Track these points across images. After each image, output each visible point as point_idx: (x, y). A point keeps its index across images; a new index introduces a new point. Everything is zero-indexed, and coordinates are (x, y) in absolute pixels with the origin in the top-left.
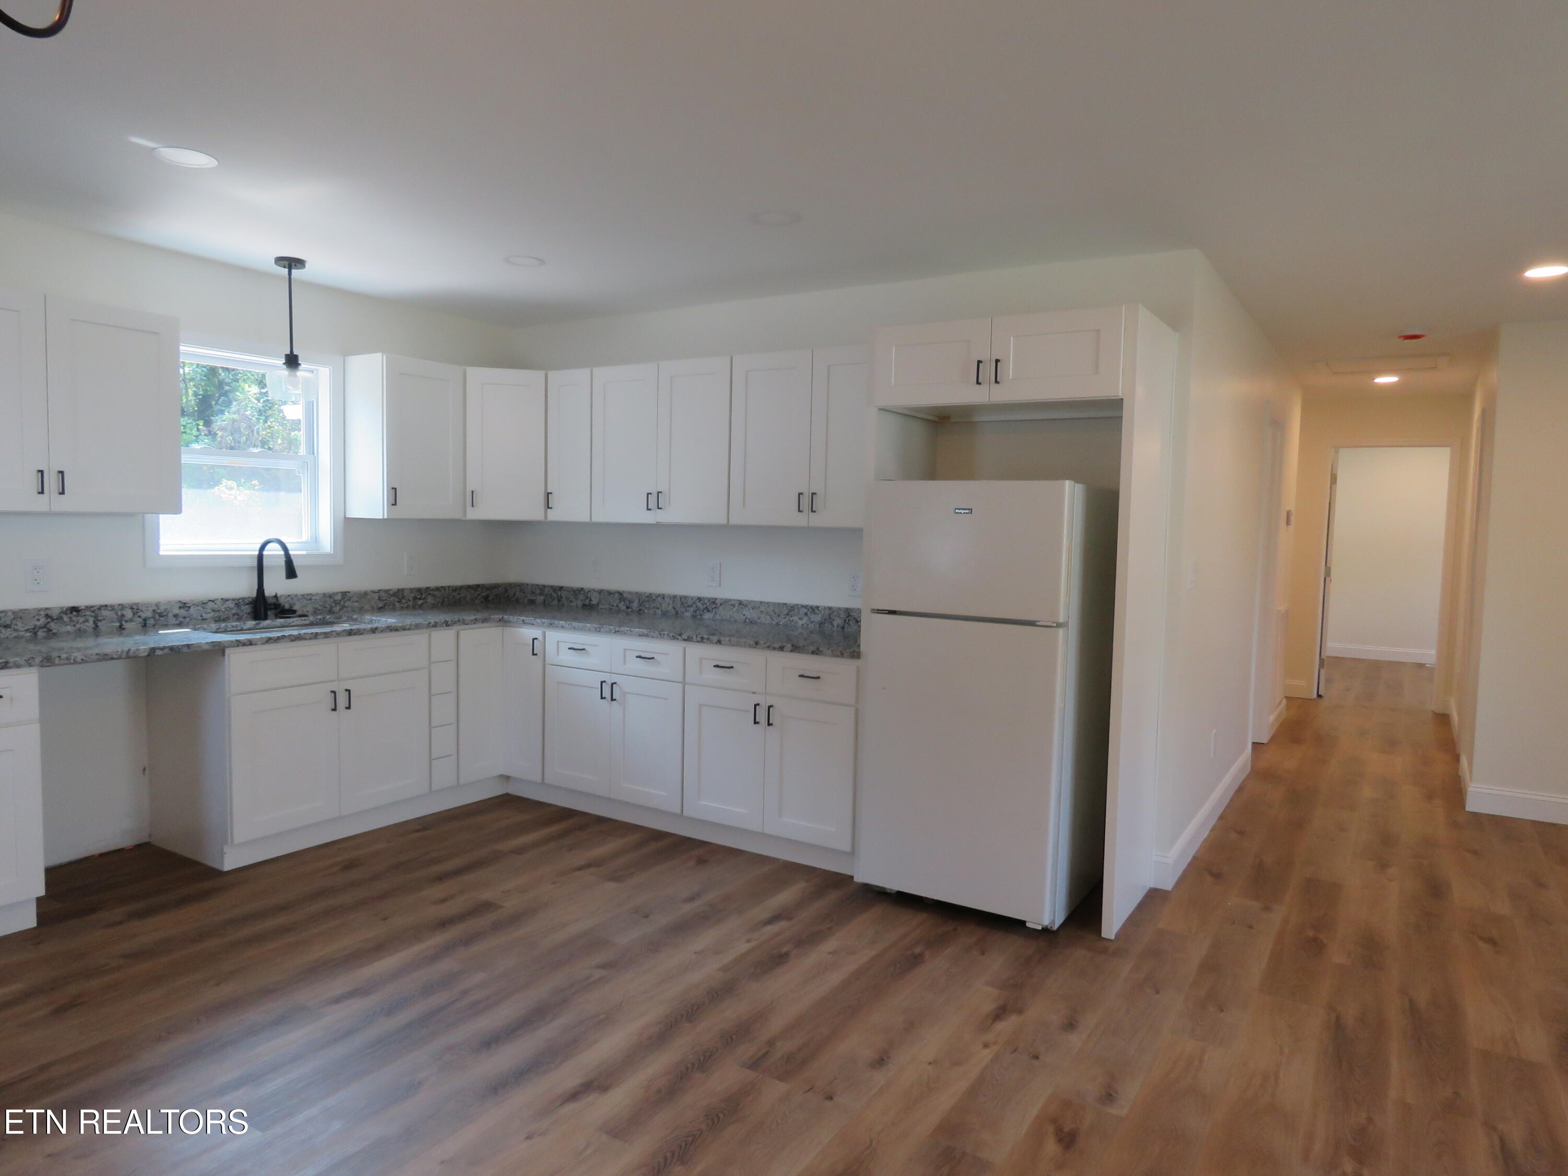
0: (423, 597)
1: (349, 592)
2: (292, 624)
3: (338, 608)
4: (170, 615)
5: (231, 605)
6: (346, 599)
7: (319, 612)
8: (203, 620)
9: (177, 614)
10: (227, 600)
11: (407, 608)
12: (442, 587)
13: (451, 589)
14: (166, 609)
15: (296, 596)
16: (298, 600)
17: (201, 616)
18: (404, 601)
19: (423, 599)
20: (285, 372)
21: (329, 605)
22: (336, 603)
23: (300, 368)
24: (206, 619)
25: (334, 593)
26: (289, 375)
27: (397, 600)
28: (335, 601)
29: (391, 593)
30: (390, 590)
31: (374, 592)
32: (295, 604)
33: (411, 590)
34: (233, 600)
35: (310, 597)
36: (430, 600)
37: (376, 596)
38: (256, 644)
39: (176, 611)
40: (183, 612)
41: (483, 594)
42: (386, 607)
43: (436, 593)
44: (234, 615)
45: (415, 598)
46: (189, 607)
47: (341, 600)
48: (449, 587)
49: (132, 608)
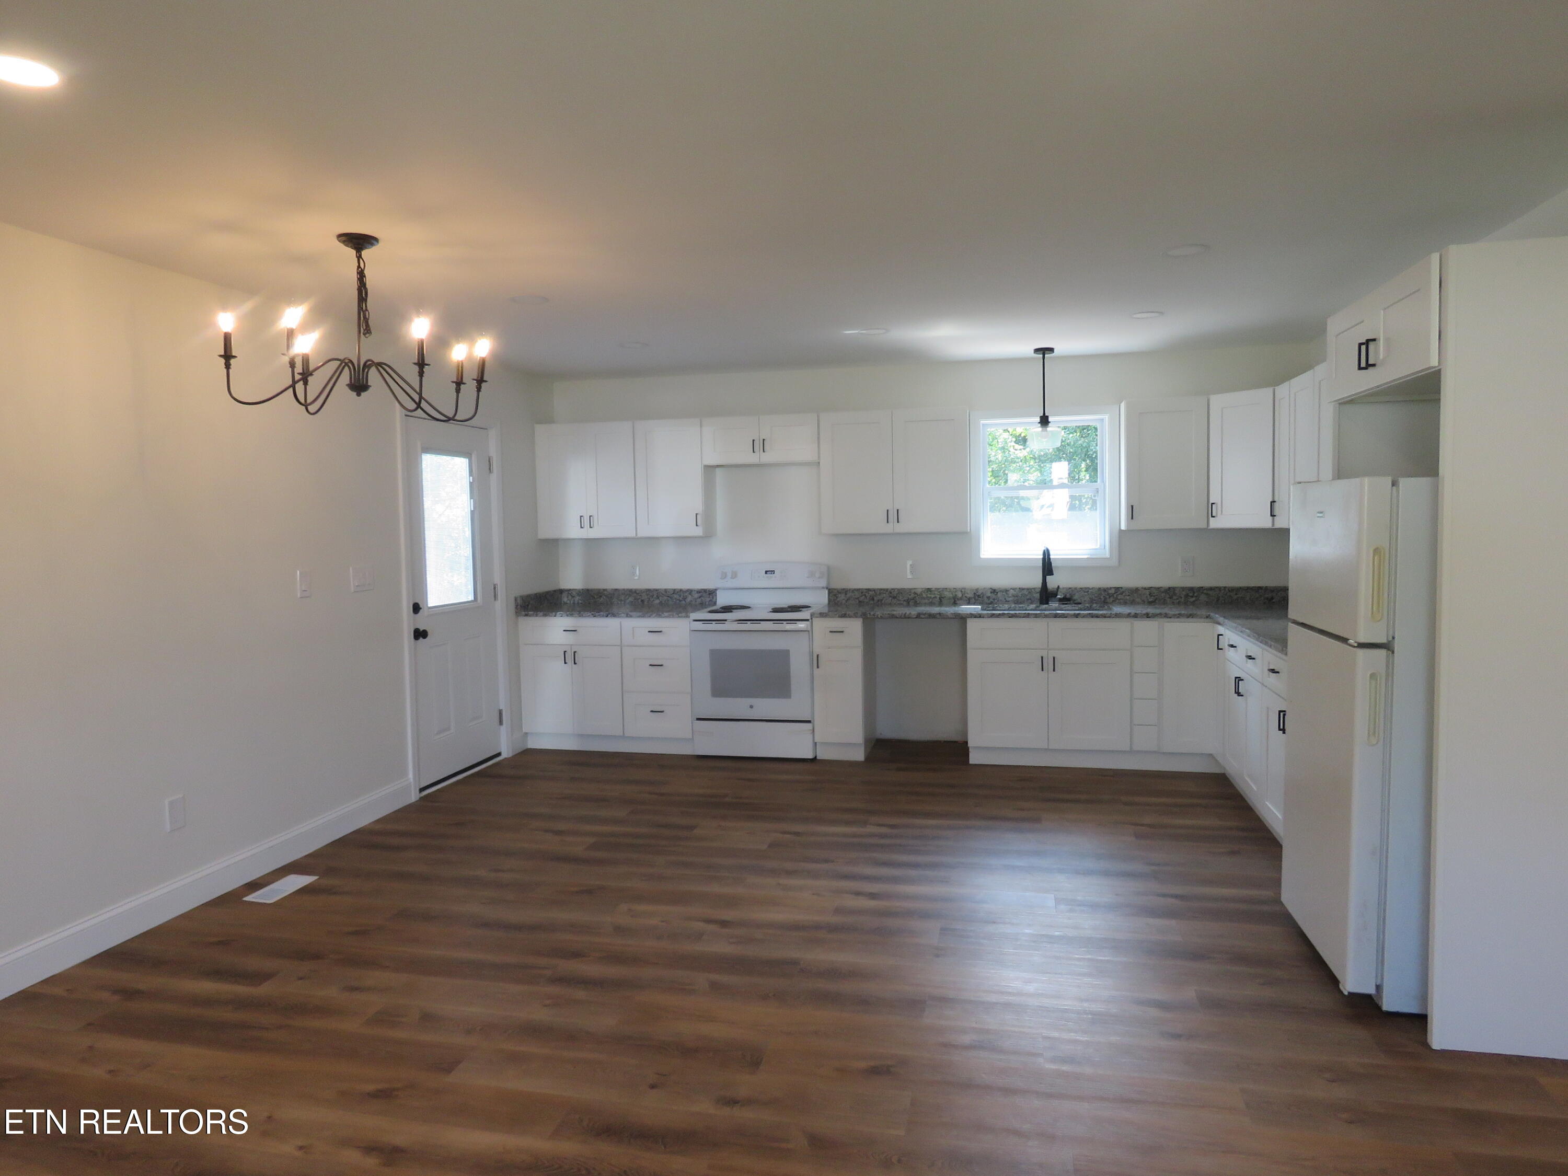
0: (1195, 595)
1: (1121, 588)
2: (1064, 609)
3: (1112, 599)
4: (985, 597)
5: (1026, 592)
6: (1119, 593)
7: (1094, 602)
8: (1006, 601)
9: (989, 597)
10: (1023, 589)
11: (1179, 603)
12: (1217, 587)
13: (1227, 589)
14: (982, 593)
15: (1076, 588)
16: (1077, 592)
17: (1005, 599)
18: (1175, 598)
19: (1196, 597)
20: (1039, 429)
21: (1104, 597)
22: (1110, 596)
23: (1050, 425)
24: (1008, 601)
25: (1107, 588)
26: (1042, 431)
27: (1168, 596)
28: (1108, 594)
29: (1162, 590)
30: (1161, 587)
31: (1145, 589)
32: (1074, 594)
33: (1183, 589)
34: (1028, 589)
35: (1086, 591)
36: (1203, 598)
37: (1147, 592)
38: (983, 617)
39: (989, 594)
40: (993, 596)
41: (1267, 596)
42: (1157, 601)
43: (1210, 592)
44: (1028, 599)
45: (1187, 596)
46: (997, 593)
47: (1114, 594)
48: (1225, 587)
49: (962, 591)
